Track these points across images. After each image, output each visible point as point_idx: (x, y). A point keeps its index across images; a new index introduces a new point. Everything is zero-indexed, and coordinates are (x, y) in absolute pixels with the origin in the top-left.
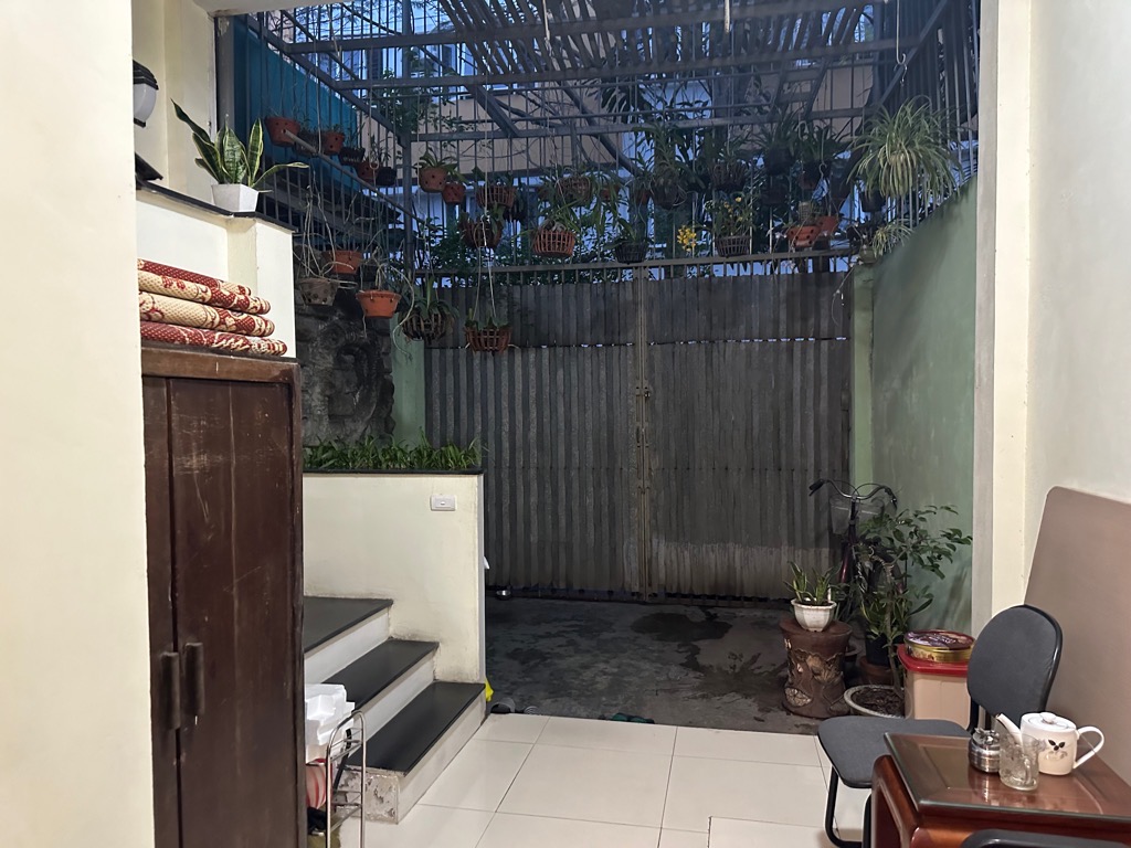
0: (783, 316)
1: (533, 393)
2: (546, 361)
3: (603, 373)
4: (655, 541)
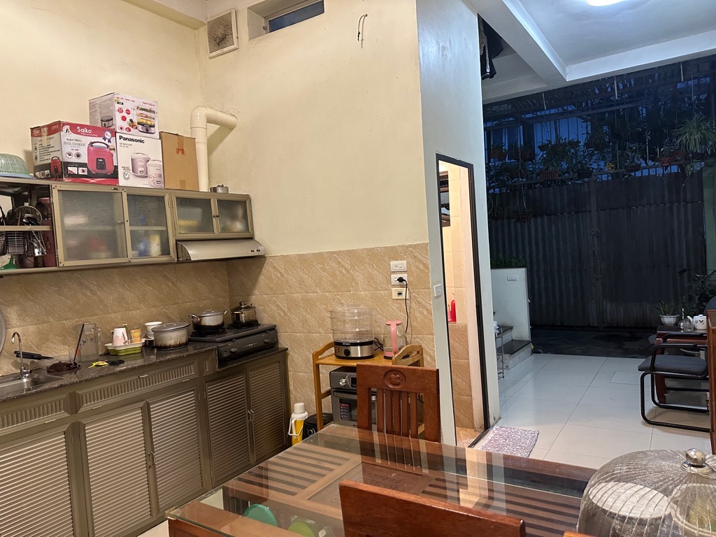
0: (666, 193)
1: (540, 237)
2: (546, 222)
3: (575, 225)
4: (604, 302)
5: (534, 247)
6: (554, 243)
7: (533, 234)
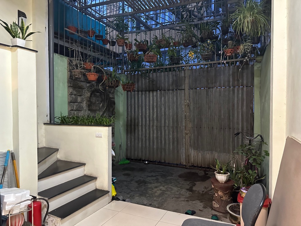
0: (231, 79)
1: (155, 104)
2: (159, 95)
3: (175, 98)
4: (190, 149)
5: (151, 111)
6: (163, 109)
7: (151, 102)
